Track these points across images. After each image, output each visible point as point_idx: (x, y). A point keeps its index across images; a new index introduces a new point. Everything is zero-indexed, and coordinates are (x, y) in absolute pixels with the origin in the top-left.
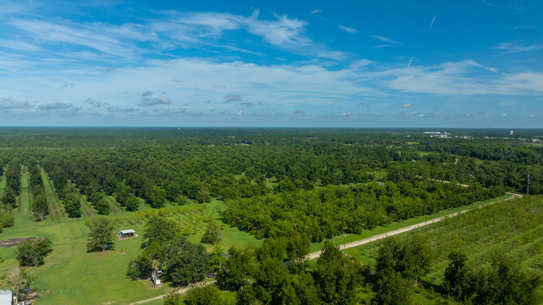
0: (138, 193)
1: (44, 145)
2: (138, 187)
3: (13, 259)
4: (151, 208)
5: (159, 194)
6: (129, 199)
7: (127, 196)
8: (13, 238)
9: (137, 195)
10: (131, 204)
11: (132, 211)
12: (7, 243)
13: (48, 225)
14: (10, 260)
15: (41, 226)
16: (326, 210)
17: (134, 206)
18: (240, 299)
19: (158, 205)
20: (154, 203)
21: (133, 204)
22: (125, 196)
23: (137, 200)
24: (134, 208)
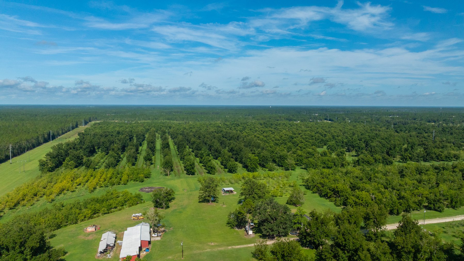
0: (237, 158)
1: (171, 119)
2: (237, 154)
3: (150, 202)
4: (246, 171)
5: (254, 160)
6: (230, 163)
7: (229, 160)
8: (150, 186)
9: (236, 161)
10: (232, 167)
11: (232, 173)
12: (147, 190)
13: (173, 179)
14: (148, 202)
15: (168, 179)
16: (404, 185)
17: (234, 169)
18: (319, 257)
19: (252, 169)
20: (249, 167)
21: (233, 168)
22: (227, 161)
23: (236, 165)
24: (234, 171)
